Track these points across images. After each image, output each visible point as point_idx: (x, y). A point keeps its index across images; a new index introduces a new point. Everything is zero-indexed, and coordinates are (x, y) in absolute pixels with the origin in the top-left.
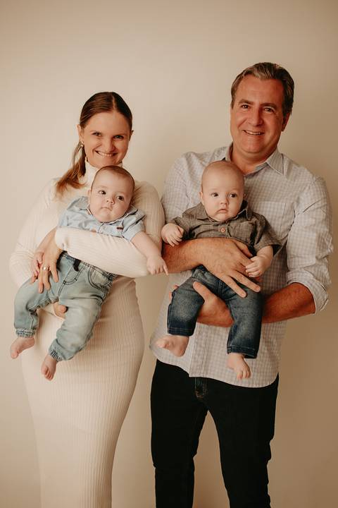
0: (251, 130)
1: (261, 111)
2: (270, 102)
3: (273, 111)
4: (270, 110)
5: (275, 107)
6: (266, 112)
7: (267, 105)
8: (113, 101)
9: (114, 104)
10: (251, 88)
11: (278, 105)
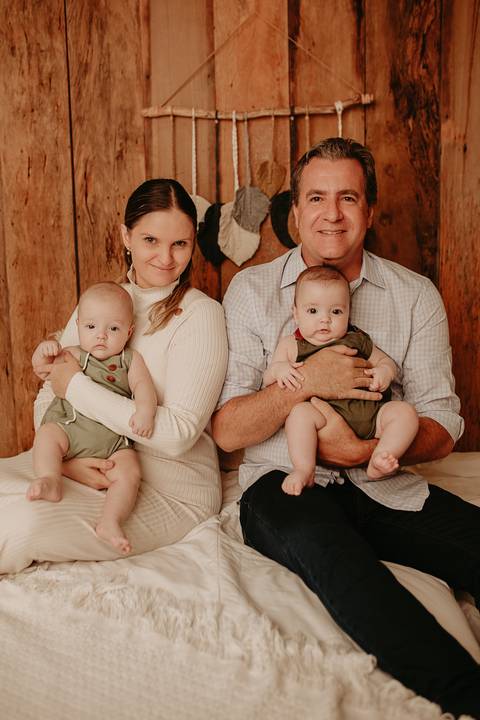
0: (329, 228)
1: (338, 201)
2: (348, 188)
3: (353, 200)
4: (349, 199)
5: (356, 195)
6: (345, 204)
7: (345, 192)
8: (173, 194)
9: (174, 199)
10: (322, 174)
11: (359, 192)
